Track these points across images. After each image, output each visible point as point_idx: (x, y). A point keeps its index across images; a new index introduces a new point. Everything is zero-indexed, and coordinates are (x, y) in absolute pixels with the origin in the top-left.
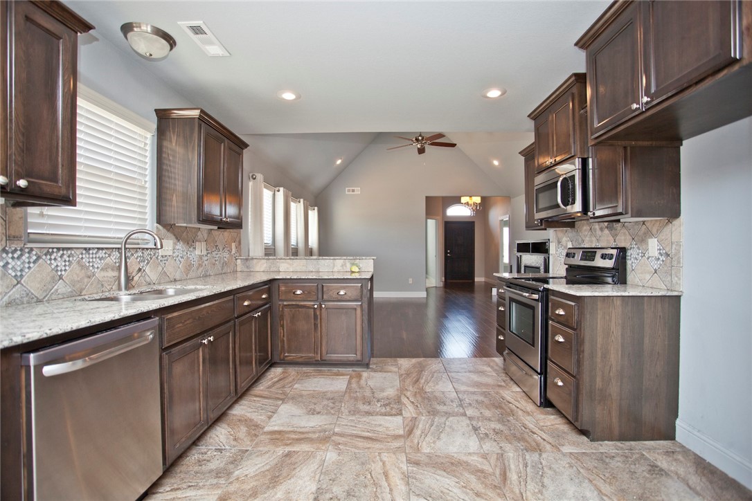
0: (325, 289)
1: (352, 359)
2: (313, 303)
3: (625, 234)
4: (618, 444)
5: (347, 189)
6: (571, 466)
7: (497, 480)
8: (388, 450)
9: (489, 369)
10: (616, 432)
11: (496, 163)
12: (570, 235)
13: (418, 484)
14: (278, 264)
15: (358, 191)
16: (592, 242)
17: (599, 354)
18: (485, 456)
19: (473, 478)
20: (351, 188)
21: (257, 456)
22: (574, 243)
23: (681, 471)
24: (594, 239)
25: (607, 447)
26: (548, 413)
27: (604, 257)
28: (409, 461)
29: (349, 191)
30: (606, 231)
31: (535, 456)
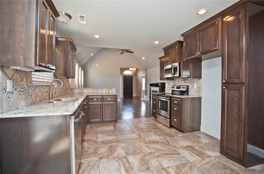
0: (104, 98)
1: (113, 120)
2: (100, 103)
3: (188, 82)
4: (190, 133)
5: (93, 64)
6: (182, 139)
7: (168, 144)
8: (137, 141)
9: (151, 120)
10: (189, 130)
11: (143, 58)
12: (172, 82)
13: (150, 147)
14: (83, 90)
15: (97, 65)
16: (179, 84)
17: (186, 111)
18: (162, 139)
19: (162, 144)
20: (95, 64)
21: (102, 148)
22: (173, 84)
23: (203, 136)
24: (179, 83)
25: (187, 134)
26: (172, 129)
27: (183, 88)
28: (144, 143)
29: (94, 65)
30: (183, 81)
31: (173, 138)
